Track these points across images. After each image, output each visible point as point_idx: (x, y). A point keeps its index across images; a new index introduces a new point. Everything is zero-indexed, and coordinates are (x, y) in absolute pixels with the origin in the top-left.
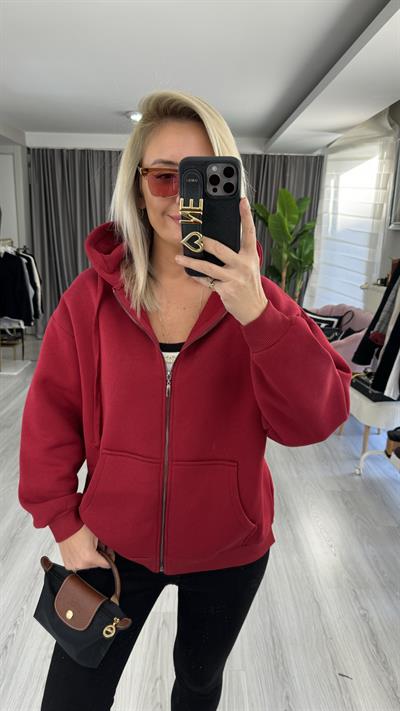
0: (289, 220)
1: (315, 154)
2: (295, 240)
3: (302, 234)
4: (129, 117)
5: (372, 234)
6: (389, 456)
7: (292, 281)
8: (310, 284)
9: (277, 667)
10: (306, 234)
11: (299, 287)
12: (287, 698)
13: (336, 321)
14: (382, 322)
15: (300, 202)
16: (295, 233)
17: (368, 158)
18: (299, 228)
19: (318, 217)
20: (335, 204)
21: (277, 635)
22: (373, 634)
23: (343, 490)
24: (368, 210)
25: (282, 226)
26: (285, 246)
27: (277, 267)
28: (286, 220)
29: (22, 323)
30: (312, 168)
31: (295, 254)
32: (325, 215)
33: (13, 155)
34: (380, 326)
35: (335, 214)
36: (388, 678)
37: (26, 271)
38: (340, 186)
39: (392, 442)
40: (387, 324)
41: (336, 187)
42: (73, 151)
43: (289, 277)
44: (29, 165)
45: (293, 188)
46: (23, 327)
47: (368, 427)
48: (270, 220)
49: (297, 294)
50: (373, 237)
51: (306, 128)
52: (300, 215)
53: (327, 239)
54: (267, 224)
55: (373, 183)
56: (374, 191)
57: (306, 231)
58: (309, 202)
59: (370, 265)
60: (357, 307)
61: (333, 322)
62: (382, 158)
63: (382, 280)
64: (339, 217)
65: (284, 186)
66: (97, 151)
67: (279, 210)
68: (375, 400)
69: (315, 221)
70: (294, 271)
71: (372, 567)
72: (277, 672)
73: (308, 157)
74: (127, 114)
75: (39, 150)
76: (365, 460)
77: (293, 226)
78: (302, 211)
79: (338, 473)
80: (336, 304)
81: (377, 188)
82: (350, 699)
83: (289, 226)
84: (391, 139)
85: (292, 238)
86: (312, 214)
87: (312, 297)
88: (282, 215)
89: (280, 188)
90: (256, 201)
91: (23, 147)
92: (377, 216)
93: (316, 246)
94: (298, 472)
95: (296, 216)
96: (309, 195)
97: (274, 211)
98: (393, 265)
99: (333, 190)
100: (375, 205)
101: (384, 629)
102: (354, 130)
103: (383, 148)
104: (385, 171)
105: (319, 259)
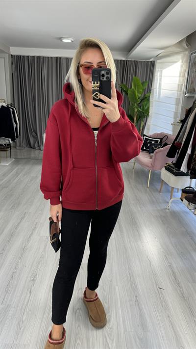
0: (138, 92)
1: (151, 60)
2: (141, 102)
3: (143, 99)
4: (61, 40)
5: (177, 99)
6: (182, 200)
7: (139, 122)
8: (148, 123)
9: (131, 285)
10: (146, 99)
11: (142, 125)
12: (136, 296)
13: (159, 140)
14: (181, 137)
15: (143, 83)
16: (141, 98)
17: (176, 62)
18: (143, 96)
19: (152, 91)
20: (160, 84)
21: (132, 273)
22: (174, 273)
23: (161, 216)
24: (176, 87)
25: (135, 95)
26: (136, 104)
27: (132, 115)
28: (136, 92)
29: (10, 140)
30: (149, 67)
31: (141, 109)
32: (155, 90)
33: (4, 58)
34: (179, 139)
35: (160, 89)
36: (180, 290)
37: (12, 115)
38: (162, 75)
39: (184, 194)
40: (183, 139)
41: (161, 76)
42: (34, 57)
43: (137, 120)
44: (12, 64)
45: (140, 77)
46: (11, 142)
47: (173, 188)
48: (129, 92)
49: (141, 128)
50: (178, 100)
51: (146, 48)
52: (143, 89)
53: (156, 101)
54: (127, 94)
55: (178, 75)
56: (178, 78)
57: (146, 98)
58: (147, 83)
59: (176, 114)
60: (169, 133)
61: (158, 141)
62: (182, 62)
63: (181, 120)
64: (162, 91)
65: (135, 76)
66: (45, 57)
67: (133, 87)
68: (176, 176)
69: (150, 93)
70: (140, 117)
71: (174, 247)
72: (132, 287)
73: (147, 62)
74: (60, 39)
75: (17, 56)
76: (171, 203)
77: (140, 95)
78: (144, 88)
79: (159, 208)
80: (159, 133)
81: (180, 77)
82: (163, 298)
83: (138, 95)
84: (187, 53)
85: (139, 101)
86: (149, 89)
87: (148, 129)
88: (135, 90)
89: (134, 76)
90: (122, 83)
91: (9, 54)
92: (179, 90)
93: (151, 105)
94: (141, 208)
95: (141, 90)
96: (148, 80)
97: (131, 88)
98: (186, 111)
99: (159, 77)
100: (179, 85)
101: (178, 271)
102: (170, 48)
103: (183, 57)
104: (184, 68)
105: (152, 111)
